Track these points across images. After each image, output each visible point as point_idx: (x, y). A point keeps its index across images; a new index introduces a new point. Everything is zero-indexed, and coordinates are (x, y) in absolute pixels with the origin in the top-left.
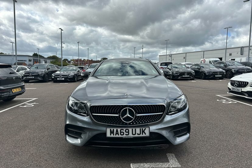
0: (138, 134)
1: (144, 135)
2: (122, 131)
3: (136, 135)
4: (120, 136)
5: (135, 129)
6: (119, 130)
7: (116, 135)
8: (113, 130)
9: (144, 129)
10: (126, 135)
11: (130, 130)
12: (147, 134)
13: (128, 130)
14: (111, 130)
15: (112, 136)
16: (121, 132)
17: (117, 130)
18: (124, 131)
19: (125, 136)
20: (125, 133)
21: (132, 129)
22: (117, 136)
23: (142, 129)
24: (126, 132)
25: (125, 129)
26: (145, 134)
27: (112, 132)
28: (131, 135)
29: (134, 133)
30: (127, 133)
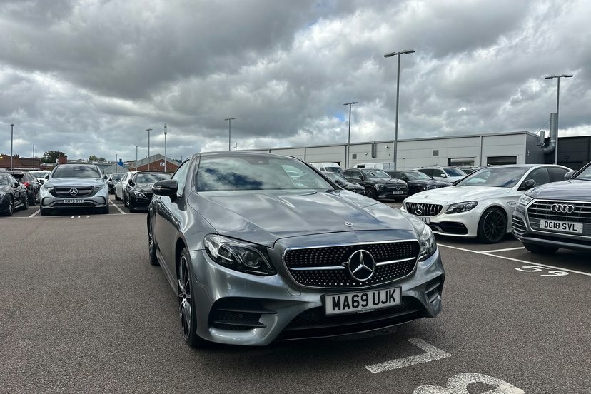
0: (383, 302)
1: (393, 303)
2: (355, 298)
3: (381, 305)
4: (352, 310)
5: (379, 293)
6: (350, 297)
7: (344, 309)
8: (339, 298)
9: (392, 291)
10: (363, 306)
11: (370, 294)
12: (397, 300)
13: (367, 295)
14: (334, 298)
15: (337, 311)
16: (353, 301)
17: (346, 298)
18: (359, 299)
19: (360, 308)
20: (361, 303)
21: (374, 293)
22: (346, 310)
23: (390, 291)
24: (363, 300)
25: (360, 294)
26: (394, 301)
27: (336, 304)
28: (371, 306)
29: (376, 301)
30: (365, 303)
